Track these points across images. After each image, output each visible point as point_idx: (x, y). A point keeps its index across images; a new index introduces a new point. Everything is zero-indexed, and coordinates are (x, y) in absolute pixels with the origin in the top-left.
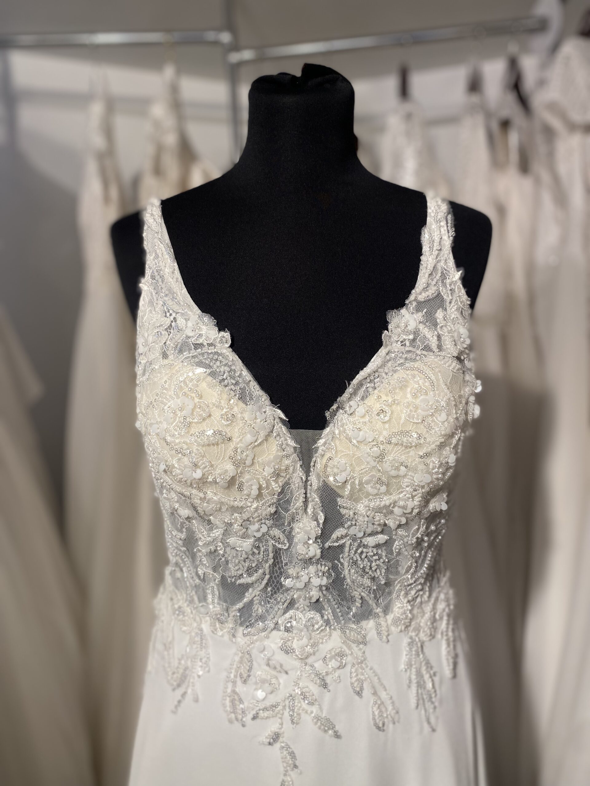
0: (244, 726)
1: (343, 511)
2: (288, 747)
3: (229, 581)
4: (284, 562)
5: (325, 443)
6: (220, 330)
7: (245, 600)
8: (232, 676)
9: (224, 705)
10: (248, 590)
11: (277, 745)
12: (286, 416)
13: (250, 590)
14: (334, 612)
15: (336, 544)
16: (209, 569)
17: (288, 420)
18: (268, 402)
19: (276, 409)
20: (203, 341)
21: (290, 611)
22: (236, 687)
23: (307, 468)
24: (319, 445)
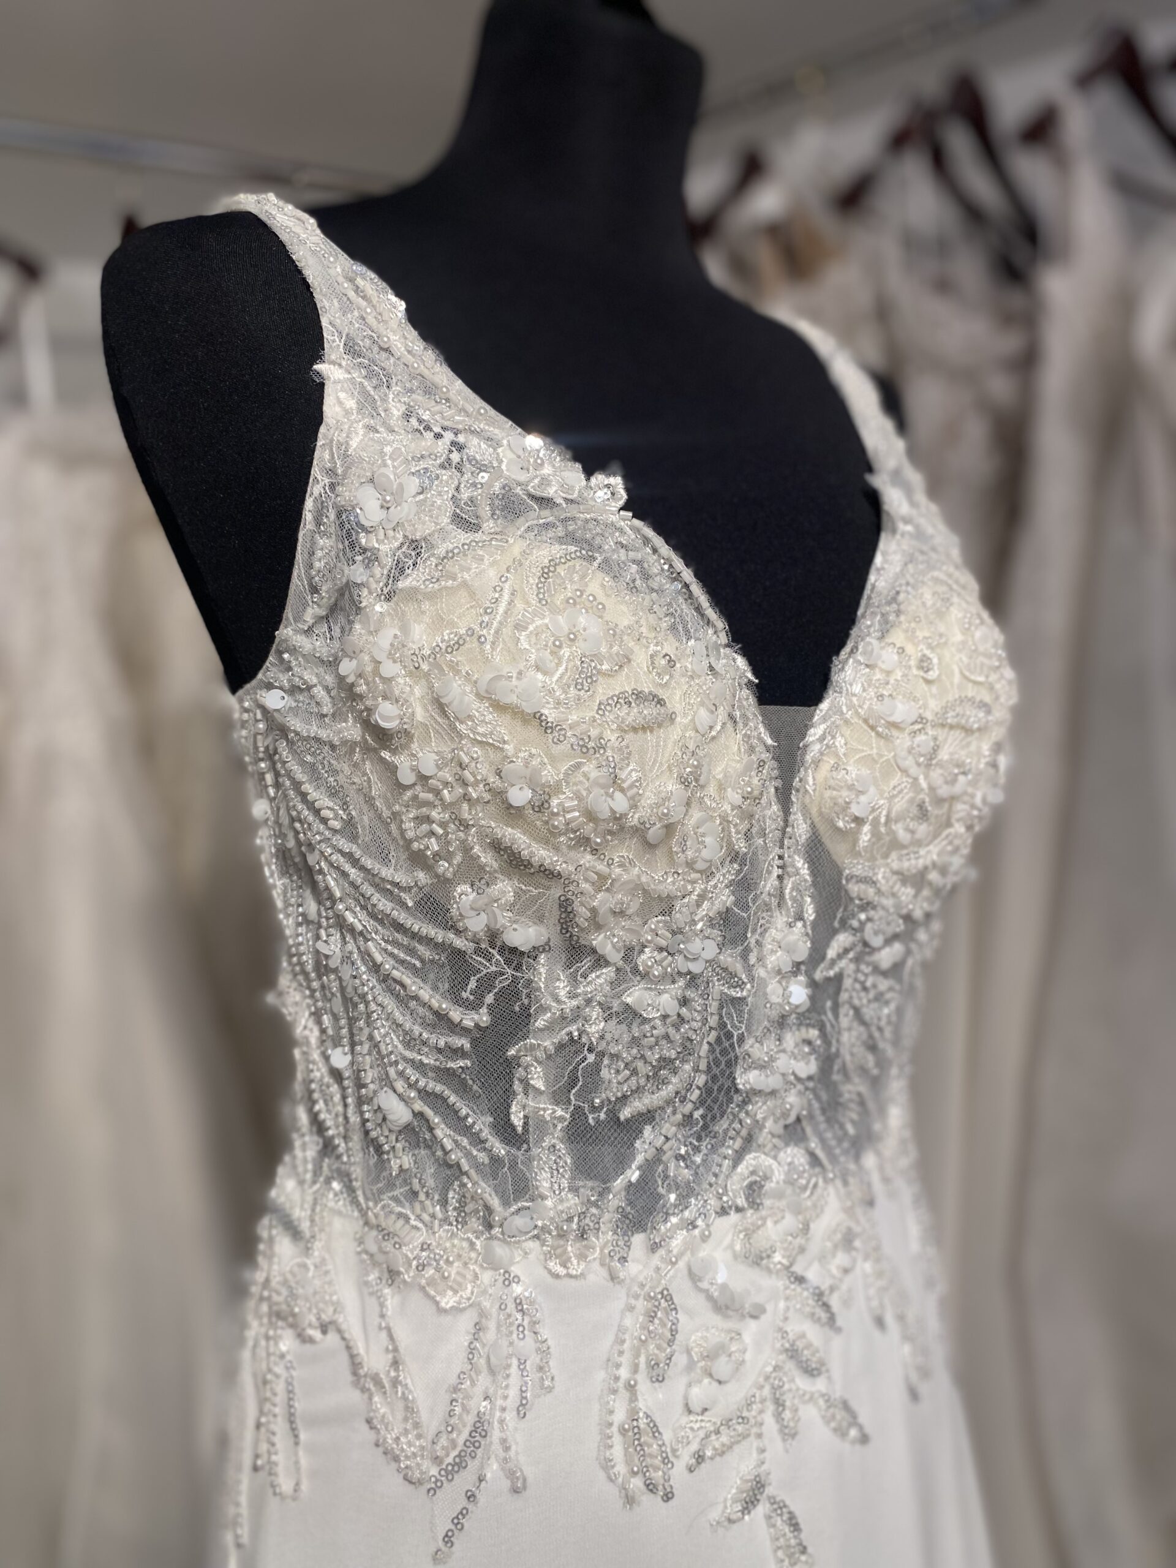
0: (668, 1497)
1: (854, 889)
2: (779, 1506)
3: (591, 1121)
4: (735, 1034)
5: (822, 739)
6: (589, 472)
7: (640, 1159)
8: (624, 1373)
9: (607, 1465)
10: (641, 1132)
11: (761, 1509)
12: (755, 673)
13: (647, 1130)
14: (823, 1141)
15: (831, 973)
16: (544, 1098)
17: (757, 681)
18: (723, 638)
19: (736, 656)
20: (556, 492)
21: (748, 1157)
22: (636, 1400)
23: (784, 796)
24: (811, 739)
